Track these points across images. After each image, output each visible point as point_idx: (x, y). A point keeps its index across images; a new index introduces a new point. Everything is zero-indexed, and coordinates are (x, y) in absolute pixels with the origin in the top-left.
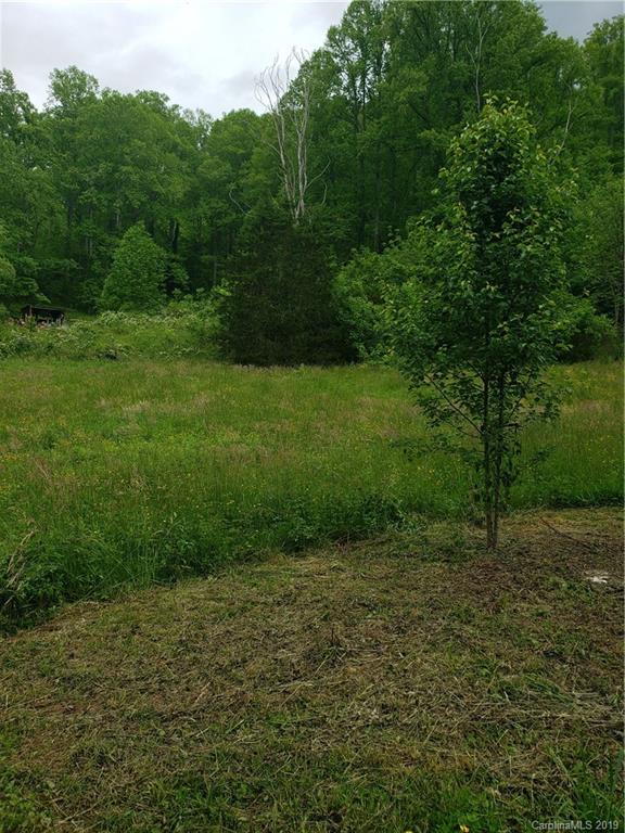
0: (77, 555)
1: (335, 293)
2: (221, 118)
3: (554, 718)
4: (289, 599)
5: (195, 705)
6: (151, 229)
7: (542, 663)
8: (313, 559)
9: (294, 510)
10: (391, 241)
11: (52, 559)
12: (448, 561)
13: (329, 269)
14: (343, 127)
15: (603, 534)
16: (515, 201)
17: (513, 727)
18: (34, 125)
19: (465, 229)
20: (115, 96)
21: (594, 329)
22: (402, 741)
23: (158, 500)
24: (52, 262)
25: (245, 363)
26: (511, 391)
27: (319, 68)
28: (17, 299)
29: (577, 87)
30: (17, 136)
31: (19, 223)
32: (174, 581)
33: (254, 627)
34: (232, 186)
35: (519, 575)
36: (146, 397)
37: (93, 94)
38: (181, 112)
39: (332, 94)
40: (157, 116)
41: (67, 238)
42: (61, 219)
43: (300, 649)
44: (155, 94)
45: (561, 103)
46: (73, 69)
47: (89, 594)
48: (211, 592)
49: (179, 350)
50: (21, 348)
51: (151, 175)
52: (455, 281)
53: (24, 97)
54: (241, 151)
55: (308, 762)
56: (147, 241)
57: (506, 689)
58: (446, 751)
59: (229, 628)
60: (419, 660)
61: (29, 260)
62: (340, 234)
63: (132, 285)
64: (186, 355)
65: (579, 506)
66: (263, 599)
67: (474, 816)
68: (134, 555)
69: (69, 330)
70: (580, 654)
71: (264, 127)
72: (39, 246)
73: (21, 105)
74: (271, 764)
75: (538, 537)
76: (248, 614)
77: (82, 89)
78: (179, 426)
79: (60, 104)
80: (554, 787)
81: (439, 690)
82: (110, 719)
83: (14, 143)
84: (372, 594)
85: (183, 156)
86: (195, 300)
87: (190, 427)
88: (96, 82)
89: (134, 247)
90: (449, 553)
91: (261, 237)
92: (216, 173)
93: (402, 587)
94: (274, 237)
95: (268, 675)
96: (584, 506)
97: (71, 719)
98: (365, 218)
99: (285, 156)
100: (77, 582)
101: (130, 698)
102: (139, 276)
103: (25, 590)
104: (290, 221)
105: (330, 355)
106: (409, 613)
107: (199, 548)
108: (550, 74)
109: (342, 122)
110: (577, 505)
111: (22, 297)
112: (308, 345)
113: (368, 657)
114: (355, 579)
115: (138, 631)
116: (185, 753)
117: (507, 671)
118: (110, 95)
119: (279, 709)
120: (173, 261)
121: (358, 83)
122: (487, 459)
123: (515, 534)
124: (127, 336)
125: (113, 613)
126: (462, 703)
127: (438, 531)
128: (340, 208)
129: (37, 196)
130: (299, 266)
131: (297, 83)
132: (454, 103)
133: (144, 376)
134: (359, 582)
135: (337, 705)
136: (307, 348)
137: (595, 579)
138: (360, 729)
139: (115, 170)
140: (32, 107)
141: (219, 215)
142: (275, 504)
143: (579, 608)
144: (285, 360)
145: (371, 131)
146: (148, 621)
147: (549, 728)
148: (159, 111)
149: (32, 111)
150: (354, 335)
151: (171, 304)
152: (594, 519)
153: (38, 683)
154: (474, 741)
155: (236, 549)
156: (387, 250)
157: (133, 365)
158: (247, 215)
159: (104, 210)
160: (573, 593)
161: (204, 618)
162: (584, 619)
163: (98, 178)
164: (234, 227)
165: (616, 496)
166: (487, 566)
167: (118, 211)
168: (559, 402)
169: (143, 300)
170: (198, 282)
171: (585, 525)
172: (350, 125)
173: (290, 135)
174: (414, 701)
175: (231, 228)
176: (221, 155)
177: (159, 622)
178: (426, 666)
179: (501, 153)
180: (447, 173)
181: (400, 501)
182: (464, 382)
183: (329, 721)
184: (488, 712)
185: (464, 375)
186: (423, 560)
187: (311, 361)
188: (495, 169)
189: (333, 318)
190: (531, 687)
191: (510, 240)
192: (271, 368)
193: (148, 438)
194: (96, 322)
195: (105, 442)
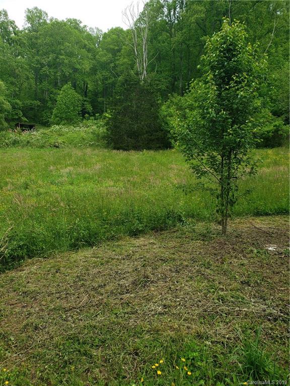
0: (33, 238)
1: (160, 115)
2: (107, 31)
3: (240, 311)
4: (129, 257)
5: (80, 305)
6: (74, 86)
7: (239, 286)
8: (142, 239)
9: (134, 217)
10: (187, 90)
11: (21, 239)
12: (203, 240)
13: (158, 104)
14: (165, 35)
15: (277, 228)
16: (237, 70)
17: (221, 315)
18: (18, 36)
19: (212, 84)
20: (56, 21)
21: (283, 132)
22: (170, 321)
23: (71, 213)
24: (28, 102)
25: (118, 149)
26: (234, 161)
27: (153, 5)
28: (13, 120)
29: (278, 13)
30: (10, 42)
31: (12, 83)
32: (78, 249)
33: (111, 269)
34: (112, 65)
35: (235, 246)
36: (71, 165)
37: (45, 20)
38: (88, 29)
39: (160, 19)
40: (76, 30)
41: (35, 91)
42: (32, 81)
43: (131, 279)
44: (75, 20)
45: (270, 21)
46: (36, 8)
47: (39, 255)
48: (94, 254)
49: (88, 143)
50: (15, 143)
51: (74, 60)
52: (207, 109)
53: (12, 22)
54: (116, 48)
55: (127, 330)
56: (72, 91)
57: (222, 299)
58: (189, 325)
59: (100, 270)
60: (183, 285)
61: (18, 101)
62: (163, 87)
63: (66, 113)
64: (91, 146)
65: (267, 215)
66: (117, 257)
67: (197, 354)
68: (59, 237)
69: (37, 134)
70: (257, 283)
71: (127, 36)
72: (22, 95)
73: (11, 26)
74: (110, 330)
75: (246, 229)
76: (109, 264)
77: (40, 18)
78: (87, 178)
79: (30, 25)
80: (236, 341)
81: (191, 298)
82: (42, 310)
83: (8, 45)
84: (167, 255)
85: (89, 50)
86: (95, 119)
87: (91, 179)
88: (47, 14)
89: (66, 95)
90: (204, 237)
91: (125, 89)
92: (104, 58)
93: (181, 252)
94: (131, 89)
95: (114, 292)
96: (270, 215)
97: (25, 310)
98: (175, 79)
99: (137, 50)
100: (33, 249)
101: (52, 301)
102: (69, 109)
103: (9, 253)
104: (139, 81)
105: (158, 145)
106: (182, 263)
107: (90, 234)
108: (265, 7)
109: (164, 33)
110: (267, 214)
111: (15, 119)
112: (148, 141)
113: (161, 283)
114: (160, 248)
115: (59, 271)
116: (73, 325)
117: (222, 290)
118: (54, 21)
119: (117, 306)
120: (85, 101)
121: (172, 13)
122: (222, 194)
123: (236, 228)
124: (63, 137)
125: (49, 263)
126: (200, 304)
127: (200, 227)
128: (163, 74)
129: (21, 71)
130: (143, 103)
131: (143, 13)
132: (218, 22)
133: (71, 155)
134: (162, 250)
135: (144, 305)
136: (147, 142)
137: (270, 249)
138: (153, 315)
139: (57, 58)
140: (17, 27)
141: (106, 79)
142: (127, 215)
143: (260, 262)
144: (137, 148)
145: (178, 37)
146: (64, 267)
147: (238, 315)
148: (77, 28)
149: (17, 29)
150: (169, 136)
151: (84, 121)
152: (273, 221)
153: (11, 294)
154: (203, 321)
155: (107, 235)
156: (185, 94)
157: (67, 150)
158: (120, 79)
159: (52, 77)
160: (259, 255)
161: (89, 266)
162: (262, 267)
163: (49, 62)
164: (113, 84)
165: (285, 210)
166: (221, 243)
167: (59, 78)
168: (257, 166)
169: (71, 120)
170: (97, 110)
171: (269, 224)
172: (168, 34)
173: (139, 39)
174: (178, 303)
175: (112, 85)
176: (107, 50)
177: (69, 267)
178: (186, 288)
179: (230, 47)
180: (205, 57)
181: (184, 213)
182: (213, 157)
183: (139, 312)
184: (211, 308)
185: (213, 154)
186: (192, 240)
187: (149, 148)
188: (227, 55)
189: (160, 127)
190: (232, 297)
191: (234, 89)
192: (130, 151)
193: (72, 184)
194: (49, 130)
195: (52, 186)
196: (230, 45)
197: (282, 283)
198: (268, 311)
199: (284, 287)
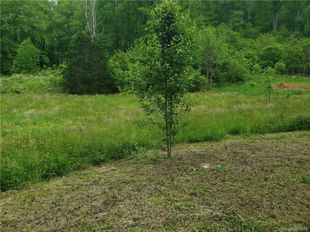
1: (109, 67)
3: (194, 216)
4: (96, 183)
5: (60, 227)
6: (33, 41)
7: (189, 197)
8: (104, 167)
9: (96, 149)
10: (129, 48)
12: (154, 164)
13: (106, 58)
15: (207, 151)
16: (174, 33)
17: (181, 221)
19: (157, 43)
21: (200, 80)
23: (41, 148)
25: (73, 93)
26: (174, 102)
32: (49, 179)
33: (83, 194)
34: (66, 25)
35: (179, 167)
36: (33, 108)
43: (101, 201)
47: (12, 188)
48: (64, 182)
49: (46, 89)
51: (32, 20)
52: (155, 62)
54: (70, 12)
56: (31, 46)
57: (178, 208)
59: (73, 196)
60: (146, 201)
62: (110, 45)
63: (26, 63)
64: (49, 91)
66: (85, 183)
68: (32, 170)
70: (202, 193)
75: (185, 153)
76: (80, 190)
78: (48, 119)
81: (154, 211)
84: (127, 178)
85: (46, 12)
86: (52, 69)
87: (52, 119)
89: (26, 48)
90: (154, 161)
91: (79, 45)
92: (59, 20)
93: (138, 174)
94: (84, 45)
95: (89, 212)
96: (200, 141)
98: (119, 39)
99: (87, 15)
100: (7, 183)
102: (28, 60)
104: (90, 39)
105: (107, 90)
106: (141, 184)
107: (59, 166)
110: (197, 141)
112: (99, 86)
113: (127, 201)
114: (120, 173)
115: (34, 200)
117: (177, 201)
119: (94, 224)
120: (43, 54)
122: (167, 126)
123: (177, 153)
124: (24, 84)
125: (23, 195)
126: (162, 214)
127: (150, 153)
128: (109, 35)
130: (94, 56)
133: (32, 99)
134: (122, 174)
135: (117, 220)
136: (98, 88)
137: (205, 167)
138: (126, 228)
139: (16, 17)
141: (61, 37)
142: (88, 147)
143: (200, 177)
144: (90, 92)
146: (39, 196)
147: (193, 220)
150: (116, 83)
151: (42, 71)
152: (203, 146)
154: (167, 227)
155: (74, 165)
156: (128, 51)
157: (27, 96)
158: (73, 37)
159: (12, 33)
160: (198, 172)
161: (62, 193)
162: (202, 181)
163: (9, 20)
164: (68, 41)
165: (210, 138)
166: (168, 165)
167: (19, 34)
168: (191, 105)
169: (31, 69)
170: (53, 62)
171: (200, 148)
172: (112, 4)
173: (89, 6)
174: (145, 216)
175: (66, 42)
176: (62, 13)
177: (43, 196)
178: (149, 202)
179: (169, 16)
180: (150, 22)
181: (136, 143)
182: (158, 99)
183: (114, 226)
184: (172, 217)
185: (158, 96)
186: (145, 164)
187: (100, 93)
188: (167, 21)
189: (108, 76)
190: (186, 206)
191: (173, 47)
192: (84, 95)
193: (35, 124)
194: (11, 78)
195: (16, 126)
196: (169, 14)
197: (219, 191)
198: (214, 214)
199: (222, 194)
